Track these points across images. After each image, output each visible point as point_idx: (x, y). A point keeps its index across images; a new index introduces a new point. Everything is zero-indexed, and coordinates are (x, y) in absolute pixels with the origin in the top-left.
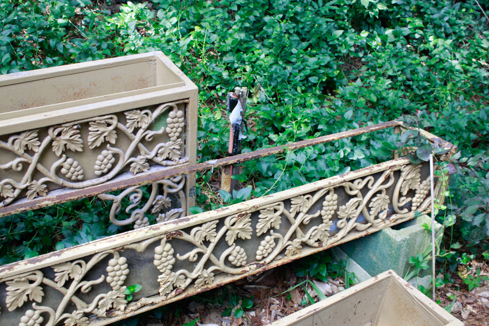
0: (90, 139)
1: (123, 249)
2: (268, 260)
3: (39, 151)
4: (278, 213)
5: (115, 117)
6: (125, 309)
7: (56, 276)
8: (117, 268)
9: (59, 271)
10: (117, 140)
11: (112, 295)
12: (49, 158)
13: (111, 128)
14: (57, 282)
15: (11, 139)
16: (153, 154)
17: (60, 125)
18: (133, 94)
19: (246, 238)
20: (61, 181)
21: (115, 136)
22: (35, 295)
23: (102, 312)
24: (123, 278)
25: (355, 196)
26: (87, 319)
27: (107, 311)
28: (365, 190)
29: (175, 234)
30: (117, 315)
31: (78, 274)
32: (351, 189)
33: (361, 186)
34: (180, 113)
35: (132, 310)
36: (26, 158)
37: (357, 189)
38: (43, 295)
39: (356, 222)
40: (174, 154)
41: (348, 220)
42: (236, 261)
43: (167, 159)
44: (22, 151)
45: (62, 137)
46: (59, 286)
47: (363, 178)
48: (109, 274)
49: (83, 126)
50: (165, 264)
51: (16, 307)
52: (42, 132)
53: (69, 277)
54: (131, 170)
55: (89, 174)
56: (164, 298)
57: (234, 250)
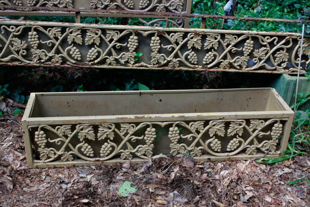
1: (137, 32)
2: (209, 66)
6: (133, 64)
7: (107, 35)
8: (133, 41)
9: (108, 33)
11: (129, 54)
14: (106, 38)
16: (168, 4)
19: (198, 48)
20: (123, 6)
22: (97, 41)
23: (123, 61)
25: (265, 46)
26: (116, 62)
27: (125, 62)
29: (162, 32)
30: (129, 66)
32: (263, 41)
33: (269, 41)
35: (136, 66)
37: (266, 42)
38: (100, 42)
42: (191, 60)
43: (175, 9)
46: (107, 40)
48: (130, 43)
50: (155, 47)
51: (88, 44)
53: (112, 38)
56: (152, 65)
57: (191, 53)
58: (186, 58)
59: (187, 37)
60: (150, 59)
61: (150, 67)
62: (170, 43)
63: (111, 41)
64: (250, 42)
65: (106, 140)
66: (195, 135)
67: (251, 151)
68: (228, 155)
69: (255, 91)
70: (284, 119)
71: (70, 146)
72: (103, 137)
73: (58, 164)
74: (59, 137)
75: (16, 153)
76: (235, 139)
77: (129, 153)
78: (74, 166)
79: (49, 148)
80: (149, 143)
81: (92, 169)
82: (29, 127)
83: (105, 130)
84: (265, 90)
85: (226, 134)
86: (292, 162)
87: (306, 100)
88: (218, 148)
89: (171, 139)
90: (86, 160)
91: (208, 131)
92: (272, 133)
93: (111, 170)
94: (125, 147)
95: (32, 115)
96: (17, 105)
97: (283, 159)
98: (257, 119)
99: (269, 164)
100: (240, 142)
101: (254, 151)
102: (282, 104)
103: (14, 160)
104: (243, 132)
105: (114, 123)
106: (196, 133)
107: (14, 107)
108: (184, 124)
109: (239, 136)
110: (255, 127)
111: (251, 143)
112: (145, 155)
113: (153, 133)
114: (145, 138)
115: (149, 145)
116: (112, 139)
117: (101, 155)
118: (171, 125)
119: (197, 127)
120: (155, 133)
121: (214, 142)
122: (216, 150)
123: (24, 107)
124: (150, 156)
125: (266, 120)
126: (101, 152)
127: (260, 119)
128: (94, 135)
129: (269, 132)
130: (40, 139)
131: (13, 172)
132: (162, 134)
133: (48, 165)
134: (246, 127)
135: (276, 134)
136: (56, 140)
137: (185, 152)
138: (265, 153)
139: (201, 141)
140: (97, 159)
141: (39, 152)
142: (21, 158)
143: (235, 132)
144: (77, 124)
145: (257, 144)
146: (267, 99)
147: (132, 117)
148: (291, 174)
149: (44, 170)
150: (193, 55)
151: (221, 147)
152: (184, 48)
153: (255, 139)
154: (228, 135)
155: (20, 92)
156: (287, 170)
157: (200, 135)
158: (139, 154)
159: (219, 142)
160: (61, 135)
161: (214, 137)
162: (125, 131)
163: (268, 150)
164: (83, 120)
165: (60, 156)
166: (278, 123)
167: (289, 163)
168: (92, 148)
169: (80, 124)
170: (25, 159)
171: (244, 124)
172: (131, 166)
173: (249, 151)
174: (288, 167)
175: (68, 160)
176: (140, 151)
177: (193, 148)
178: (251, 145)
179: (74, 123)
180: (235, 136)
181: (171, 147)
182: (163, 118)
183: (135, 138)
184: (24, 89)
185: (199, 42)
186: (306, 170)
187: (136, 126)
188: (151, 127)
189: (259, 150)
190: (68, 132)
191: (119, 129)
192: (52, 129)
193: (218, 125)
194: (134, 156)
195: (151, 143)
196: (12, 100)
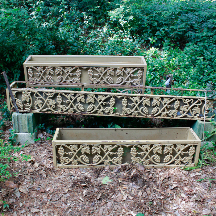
0: (116, 73)
2: (155, 115)
3: (104, 73)
4: (159, 101)
5: (124, 68)
6: (112, 114)
10: (123, 75)
12: (106, 75)
13: (122, 71)
15: (98, 68)
17: (109, 67)
18: (129, 64)
20: (107, 82)
21: (123, 74)
23: (106, 112)
24: (113, 104)
25: (186, 104)
28: (190, 103)
31: (103, 99)
32: (185, 102)
34: (141, 71)
36: (100, 74)
39: (186, 113)
40: (139, 83)
41: (184, 112)
43: (136, 84)
44: (100, 72)
45: (110, 71)
46: (98, 100)
47: (190, 99)
48: (110, 102)
49: (115, 69)
52: (105, 68)
54: (126, 84)
55: (115, 83)
56: (123, 115)
58: (142, 111)
59: (142, 99)
60: (122, 111)
61: (122, 115)
62: (132, 102)
63: (100, 101)
64: (177, 102)
65: (96, 154)
66: (146, 152)
67: (177, 162)
68: (164, 165)
69: (180, 129)
70: (195, 144)
71: (77, 156)
72: (95, 152)
73: (70, 166)
74: (71, 151)
75: (48, 159)
76: (168, 156)
77: (108, 162)
78: (79, 168)
79: (65, 157)
80: (120, 156)
81: (88, 169)
82: (56, 145)
83: (96, 148)
84: (186, 128)
85: (163, 153)
86: (201, 169)
87: (211, 135)
88: (158, 160)
89: (132, 154)
90: (85, 165)
91: (152, 150)
92: (189, 153)
93: (98, 170)
94: (106, 158)
95: (58, 139)
96: (49, 135)
97: (196, 168)
98: (180, 144)
99: (188, 170)
100: (171, 157)
101: (179, 163)
102: (195, 136)
103: (47, 163)
104: (172, 151)
105: (101, 145)
106: (146, 151)
107: (47, 136)
108: (139, 146)
109: (170, 154)
110: (179, 149)
111: (177, 158)
112: (117, 163)
113: (122, 151)
114: (118, 153)
115: (120, 157)
116: (99, 153)
117: (93, 162)
118: (132, 147)
119: (146, 148)
120: (123, 151)
121: (156, 157)
122: (157, 161)
123: (52, 136)
124: (120, 164)
125: (185, 145)
126: (93, 160)
127: (182, 144)
128: (90, 151)
129: (187, 152)
130: (61, 152)
131: (46, 169)
132: (127, 152)
133: (64, 167)
134: (174, 148)
135: (191, 153)
136: (70, 153)
137: (140, 162)
138: (185, 164)
139: (149, 156)
140: (91, 164)
141: (60, 159)
142: (51, 162)
143: (168, 151)
144: (81, 145)
145: (181, 159)
146: (188, 134)
147: (111, 141)
148: (200, 176)
149: (62, 169)
150: (146, 109)
151: (160, 160)
152: (140, 105)
153: (179, 156)
154: (164, 153)
155: (50, 128)
156: (197, 174)
157: (148, 152)
158: (114, 162)
159: (159, 157)
160: (72, 150)
161: (156, 154)
162: (107, 149)
163: (187, 162)
164: (84, 142)
165: (71, 162)
166: (192, 147)
167: (199, 170)
168: (88, 158)
169: (82, 144)
170: (52, 163)
171: (173, 147)
172: (109, 169)
173: (176, 162)
174: (199, 172)
175: (75, 164)
176: (115, 161)
177: (144, 160)
178: (177, 159)
179: (79, 144)
180: (168, 154)
181: (132, 159)
182: (127, 142)
183: (112, 153)
184: (52, 126)
185: (149, 102)
186: (209, 174)
187: (113, 146)
188: (121, 147)
189: (182, 162)
190: (76, 149)
191: (103, 148)
192: (68, 147)
193: (158, 147)
194: (111, 163)
195: (121, 156)
196: (46, 132)
